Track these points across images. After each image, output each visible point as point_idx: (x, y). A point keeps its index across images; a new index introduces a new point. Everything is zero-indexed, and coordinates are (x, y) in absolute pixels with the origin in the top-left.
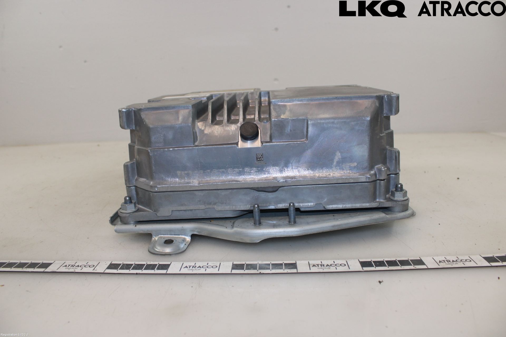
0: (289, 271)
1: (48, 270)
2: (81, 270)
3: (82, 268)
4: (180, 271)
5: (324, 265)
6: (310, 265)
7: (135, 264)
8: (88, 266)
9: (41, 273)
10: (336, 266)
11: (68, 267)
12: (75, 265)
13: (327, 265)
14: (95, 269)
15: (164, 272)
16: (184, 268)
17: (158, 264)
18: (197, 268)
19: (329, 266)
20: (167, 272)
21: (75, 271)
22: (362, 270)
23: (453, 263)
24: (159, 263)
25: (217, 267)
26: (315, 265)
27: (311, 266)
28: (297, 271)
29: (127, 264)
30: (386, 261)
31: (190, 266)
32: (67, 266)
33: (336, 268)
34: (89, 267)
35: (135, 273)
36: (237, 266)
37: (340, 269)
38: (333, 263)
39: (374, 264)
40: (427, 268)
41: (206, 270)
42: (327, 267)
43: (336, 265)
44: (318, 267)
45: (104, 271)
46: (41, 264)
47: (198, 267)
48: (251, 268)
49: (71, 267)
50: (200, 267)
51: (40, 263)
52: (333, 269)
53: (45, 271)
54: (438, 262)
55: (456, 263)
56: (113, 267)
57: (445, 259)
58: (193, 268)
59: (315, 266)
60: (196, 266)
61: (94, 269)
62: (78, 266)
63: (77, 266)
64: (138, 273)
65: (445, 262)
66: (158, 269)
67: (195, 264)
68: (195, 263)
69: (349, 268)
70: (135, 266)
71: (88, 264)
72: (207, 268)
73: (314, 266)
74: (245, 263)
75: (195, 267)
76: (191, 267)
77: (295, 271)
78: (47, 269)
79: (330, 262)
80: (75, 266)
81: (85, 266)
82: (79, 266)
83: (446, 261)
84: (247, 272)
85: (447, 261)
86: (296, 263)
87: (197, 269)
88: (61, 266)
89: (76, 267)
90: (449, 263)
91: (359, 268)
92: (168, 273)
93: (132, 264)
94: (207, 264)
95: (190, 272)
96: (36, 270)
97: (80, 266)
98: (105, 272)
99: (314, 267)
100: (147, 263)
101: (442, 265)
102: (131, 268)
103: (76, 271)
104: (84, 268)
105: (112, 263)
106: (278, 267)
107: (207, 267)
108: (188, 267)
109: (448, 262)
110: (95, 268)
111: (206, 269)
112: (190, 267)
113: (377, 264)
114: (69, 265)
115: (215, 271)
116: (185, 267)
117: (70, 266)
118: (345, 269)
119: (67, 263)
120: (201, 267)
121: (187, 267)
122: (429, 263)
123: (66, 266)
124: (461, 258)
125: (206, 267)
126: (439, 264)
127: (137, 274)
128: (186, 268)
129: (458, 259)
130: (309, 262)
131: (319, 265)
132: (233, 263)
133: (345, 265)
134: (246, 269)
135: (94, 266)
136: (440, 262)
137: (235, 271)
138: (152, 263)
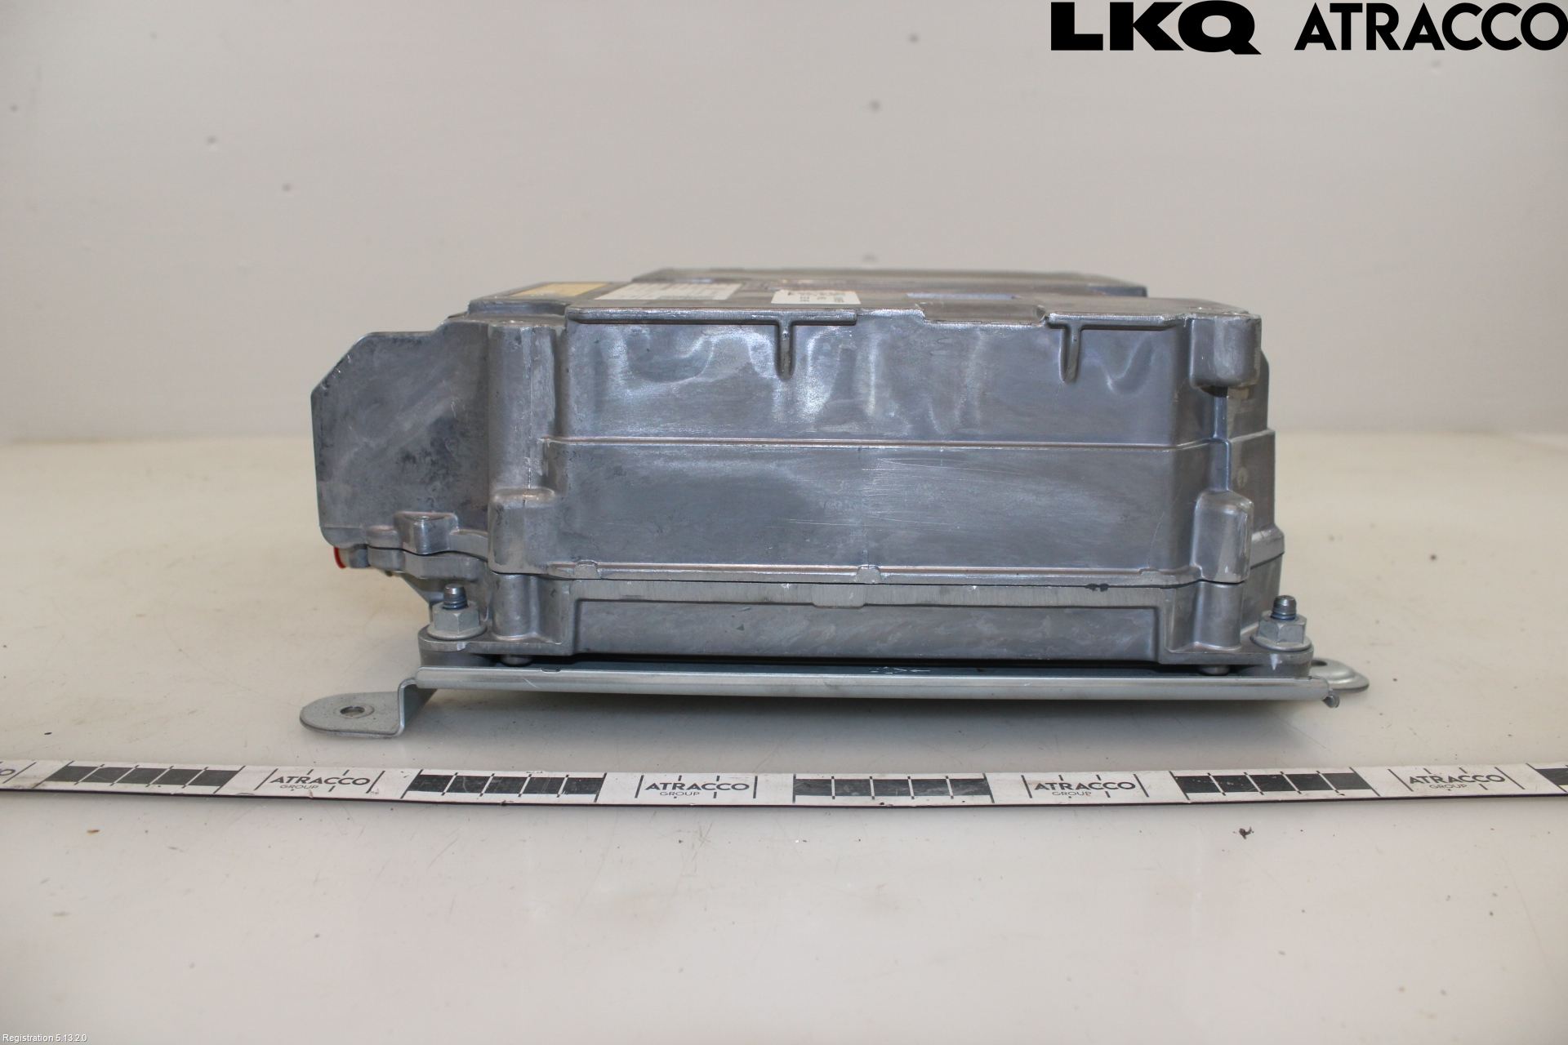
0: (970, 800)
1: (227, 789)
2: (330, 790)
3: (331, 786)
4: (636, 796)
5: (1069, 786)
6: (1029, 786)
7: (495, 778)
8: (351, 781)
9: (208, 799)
10: (1107, 790)
11: (288, 782)
12: (308, 778)
13: (1080, 786)
14: (372, 790)
15: (588, 798)
16: (647, 789)
17: (566, 779)
18: (689, 789)
19: (1085, 787)
20: (596, 799)
21: (311, 793)
22: (1186, 801)
23: (1451, 784)
24: (567, 776)
25: (747, 787)
26: (1042, 784)
27: (1032, 788)
28: (993, 801)
29: (469, 778)
30: (1254, 777)
31: (665, 785)
32: (286, 780)
33: (1107, 792)
34: (354, 783)
35: (500, 801)
36: (809, 786)
37: (1119, 796)
38: (1097, 781)
39: (1219, 784)
40: (1375, 796)
41: (715, 796)
42: (1080, 791)
43: (1105, 785)
44: (1051, 791)
45: (402, 797)
46: (201, 773)
47: (691, 787)
48: (853, 791)
49: (297, 782)
50: (698, 788)
51: (200, 771)
52: (1097, 797)
53: (218, 793)
54: (1408, 781)
55: (1460, 783)
56: (427, 783)
57: (1425, 774)
58: (674, 788)
59: (1044, 787)
60: (683, 785)
61: (370, 790)
62: (319, 781)
63: (315, 781)
64: (508, 801)
65: (1428, 782)
66: (568, 790)
67: (679, 780)
68: (680, 776)
69: (1147, 796)
70: (494, 781)
71: (347, 776)
72: (717, 790)
73: (1040, 786)
74: (833, 777)
75: (681, 788)
76: (670, 787)
77: (985, 800)
78: (225, 786)
79: (1087, 778)
80: (310, 781)
81: (340, 782)
82: (323, 780)
83: (1429, 779)
84: (841, 801)
85: (1432, 777)
86: (985, 778)
87: (689, 792)
88: (267, 779)
89: (313, 784)
90: (1441, 783)
91: (1176, 794)
92: (599, 802)
93: (486, 779)
94: (718, 780)
95: (670, 800)
96: (190, 789)
97: (326, 781)
98: (405, 798)
99: (1041, 791)
100: (530, 775)
101: (1419, 790)
102: (485, 789)
103: (316, 795)
104: (338, 785)
105: (422, 774)
106: (935, 790)
107: (718, 787)
108: (661, 787)
109: (1436, 781)
110: (372, 786)
111: (715, 793)
112: (665, 788)
113: (1228, 783)
114: (291, 778)
115: (745, 798)
116: (650, 787)
117: (295, 780)
118: (1135, 796)
119: (284, 772)
120: (700, 786)
121: (654, 786)
122: (1381, 782)
123: (281, 780)
124: (1472, 771)
125: (715, 787)
126: (1411, 785)
127: (504, 804)
128: (654, 790)
129: (1462, 774)
130: (1023, 776)
131: (1055, 785)
132: (795, 777)
133: (1133, 786)
134: (836, 795)
135: (368, 781)
136: (1412, 780)
137: (802, 800)
138: (545, 775)
